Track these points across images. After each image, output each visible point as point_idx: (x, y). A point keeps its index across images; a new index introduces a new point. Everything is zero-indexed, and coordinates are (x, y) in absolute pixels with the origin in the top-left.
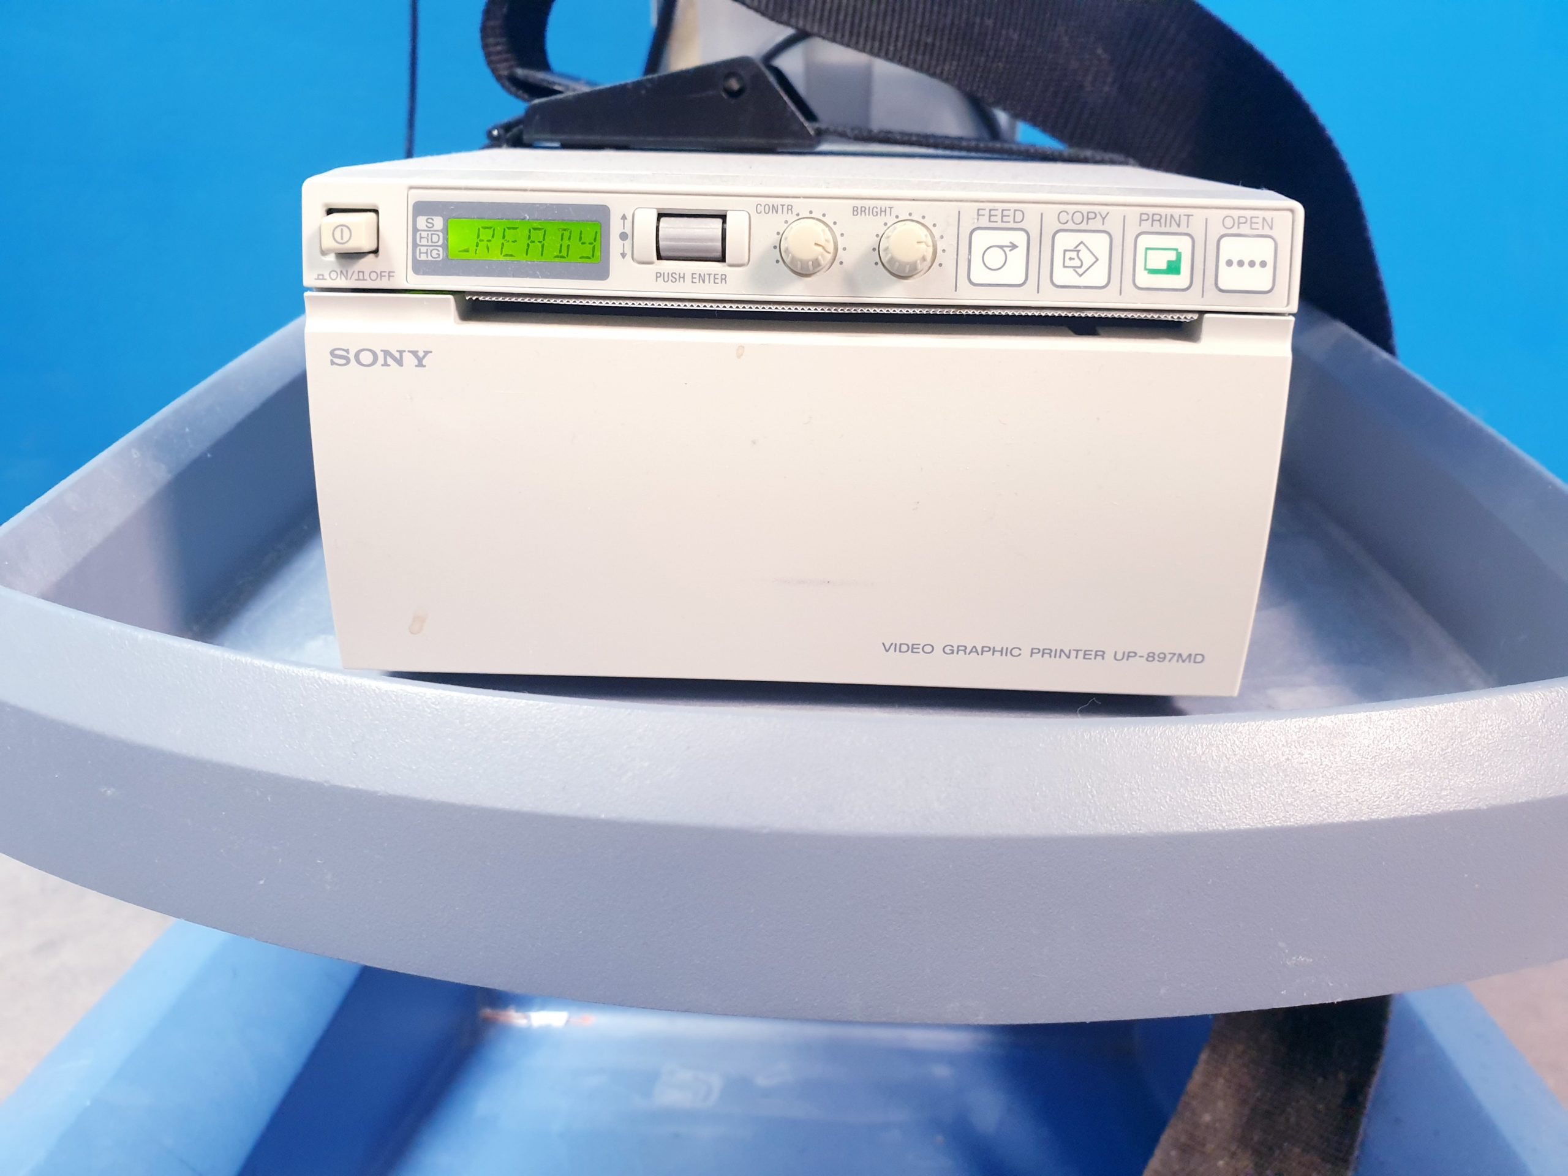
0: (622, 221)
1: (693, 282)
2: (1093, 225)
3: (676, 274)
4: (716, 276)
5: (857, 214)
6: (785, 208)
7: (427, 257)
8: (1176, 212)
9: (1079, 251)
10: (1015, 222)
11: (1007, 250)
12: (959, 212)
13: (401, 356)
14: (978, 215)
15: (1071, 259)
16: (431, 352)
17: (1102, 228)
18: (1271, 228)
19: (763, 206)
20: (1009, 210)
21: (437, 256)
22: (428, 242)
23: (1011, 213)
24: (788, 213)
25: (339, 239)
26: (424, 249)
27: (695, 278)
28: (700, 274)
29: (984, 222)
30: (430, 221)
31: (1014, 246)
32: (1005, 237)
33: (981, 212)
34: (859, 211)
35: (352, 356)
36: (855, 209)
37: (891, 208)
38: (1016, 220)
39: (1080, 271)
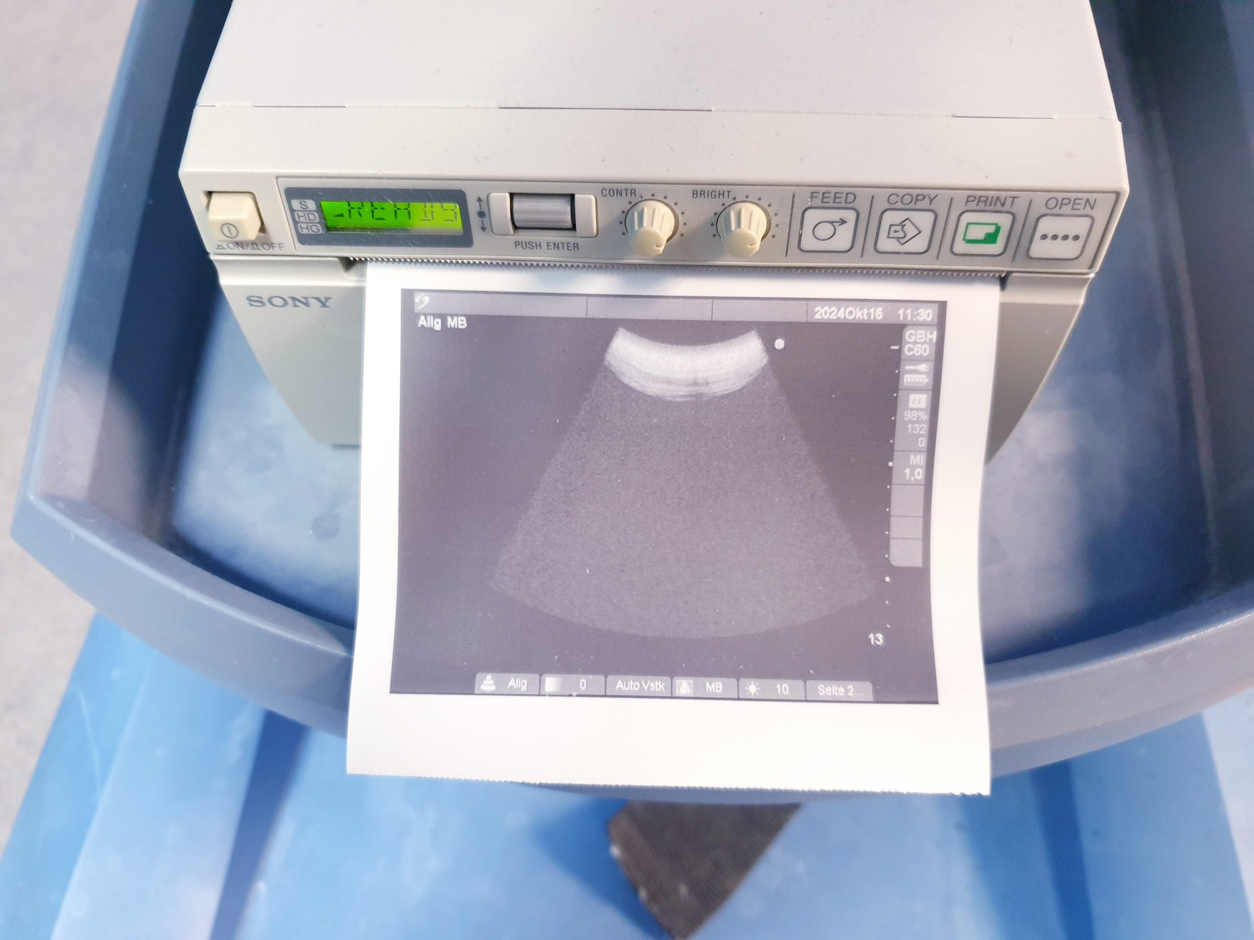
0: (478, 202)
1: (548, 249)
2: (920, 205)
3: (532, 243)
4: (569, 245)
5: (697, 197)
6: (629, 192)
7: (309, 231)
8: (1003, 194)
9: (905, 225)
10: (846, 202)
11: (836, 225)
12: (794, 195)
13: (307, 301)
14: (812, 197)
15: (895, 231)
16: (331, 298)
17: (928, 207)
18: (1092, 208)
19: (608, 191)
20: (842, 193)
21: (317, 230)
22: (306, 219)
23: (844, 196)
24: (631, 196)
25: (228, 234)
26: (304, 225)
27: (550, 246)
28: (554, 244)
29: (817, 202)
30: (303, 203)
31: (843, 222)
32: (835, 215)
33: (814, 195)
34: (699, 194)
35: (265, 300)
36: (695, 192)
37: (729, 192)
38: (847, 201)
39: (903, 241)
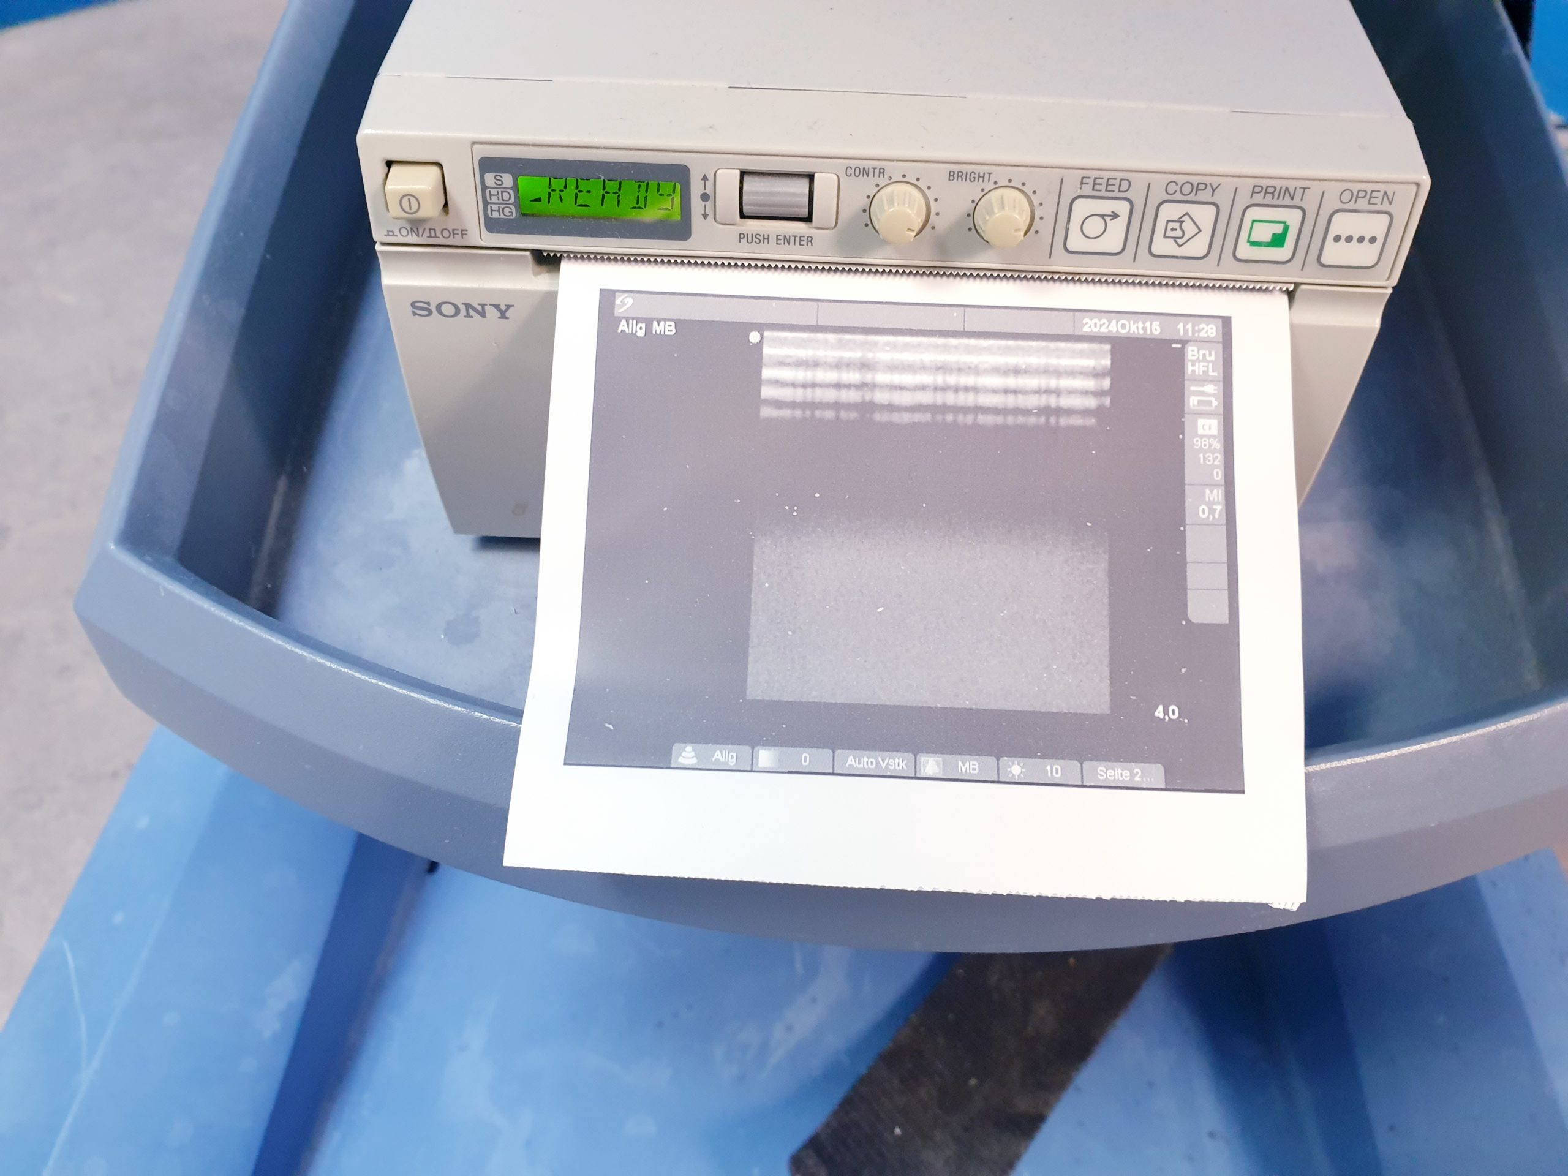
0: (703, 182)
1: (777, 244)
2: (1201, 196)
3: (760, 235)
4: (802, 239)
5: (954, 179)
6: (877, 171)
7: (500, 215)
8: (1292, 185)
9: (1183, 222)
10: (1119, 191)
11: (1108, 219)
12: (1062, 180)
13: (483, 309)
14: (1082, 183)
15: (1173, 229)
16: (513, 306)
17: (1210, 200)
18: (1390, 203)
19: (853, 169)
20: (1115, 179)
21: (509, 214)
22: (499, 200)
23: (1117, 182)
24: (879, 176)
25: (407, 209)
26: (495, 207)
27: (780, 240)
28: (785, 237)
29: (1087, 190)
30: (498, 178)
31: (1115, 216)
32: (1106, 207)
33: (1085, 180)
34: (956, 176)
35: (433, 307)
36: (952, 174)
37: (990, 174)
38: (1121, 190)
39: (1180, 242)
